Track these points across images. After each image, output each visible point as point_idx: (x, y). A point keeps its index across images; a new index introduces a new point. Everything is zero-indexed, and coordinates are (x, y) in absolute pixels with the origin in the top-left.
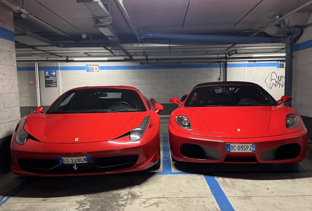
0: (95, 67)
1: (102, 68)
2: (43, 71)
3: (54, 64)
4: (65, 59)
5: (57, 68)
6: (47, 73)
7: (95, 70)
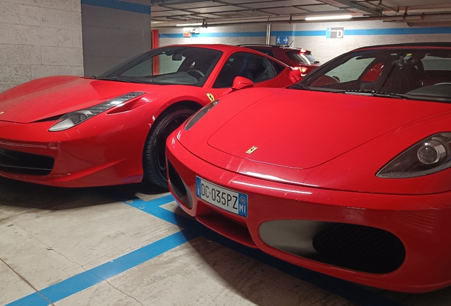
0: (338, 31)
1: (348, 33)
2: (275, 37)
3: (286, 27)
4: (289, 19)
5: (290, 33)
6: (279, 39)
7: (338, 36)
